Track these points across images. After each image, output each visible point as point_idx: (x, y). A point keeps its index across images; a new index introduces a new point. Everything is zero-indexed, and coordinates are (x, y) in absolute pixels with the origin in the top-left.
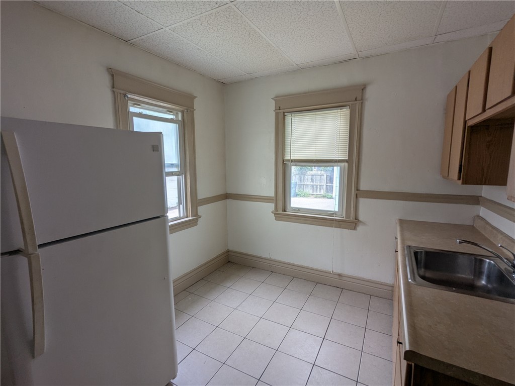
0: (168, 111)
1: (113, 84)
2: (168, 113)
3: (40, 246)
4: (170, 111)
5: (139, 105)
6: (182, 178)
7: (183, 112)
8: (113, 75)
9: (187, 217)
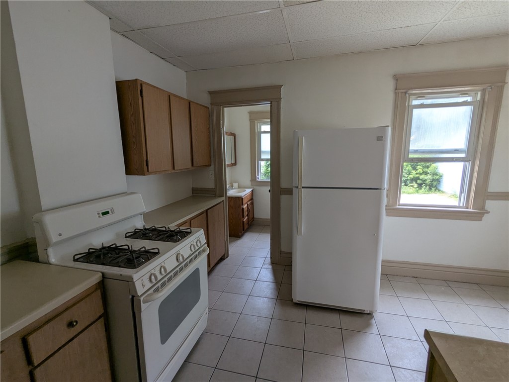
0: (461, 94)
1: (396, 87)
2: (460, 96)
3: (303, 187)
4: (464, 93)
5: (424, 97)
6: (469, 165)
7: (484, 91)
8: (397, 80)
9: (467, 208)
